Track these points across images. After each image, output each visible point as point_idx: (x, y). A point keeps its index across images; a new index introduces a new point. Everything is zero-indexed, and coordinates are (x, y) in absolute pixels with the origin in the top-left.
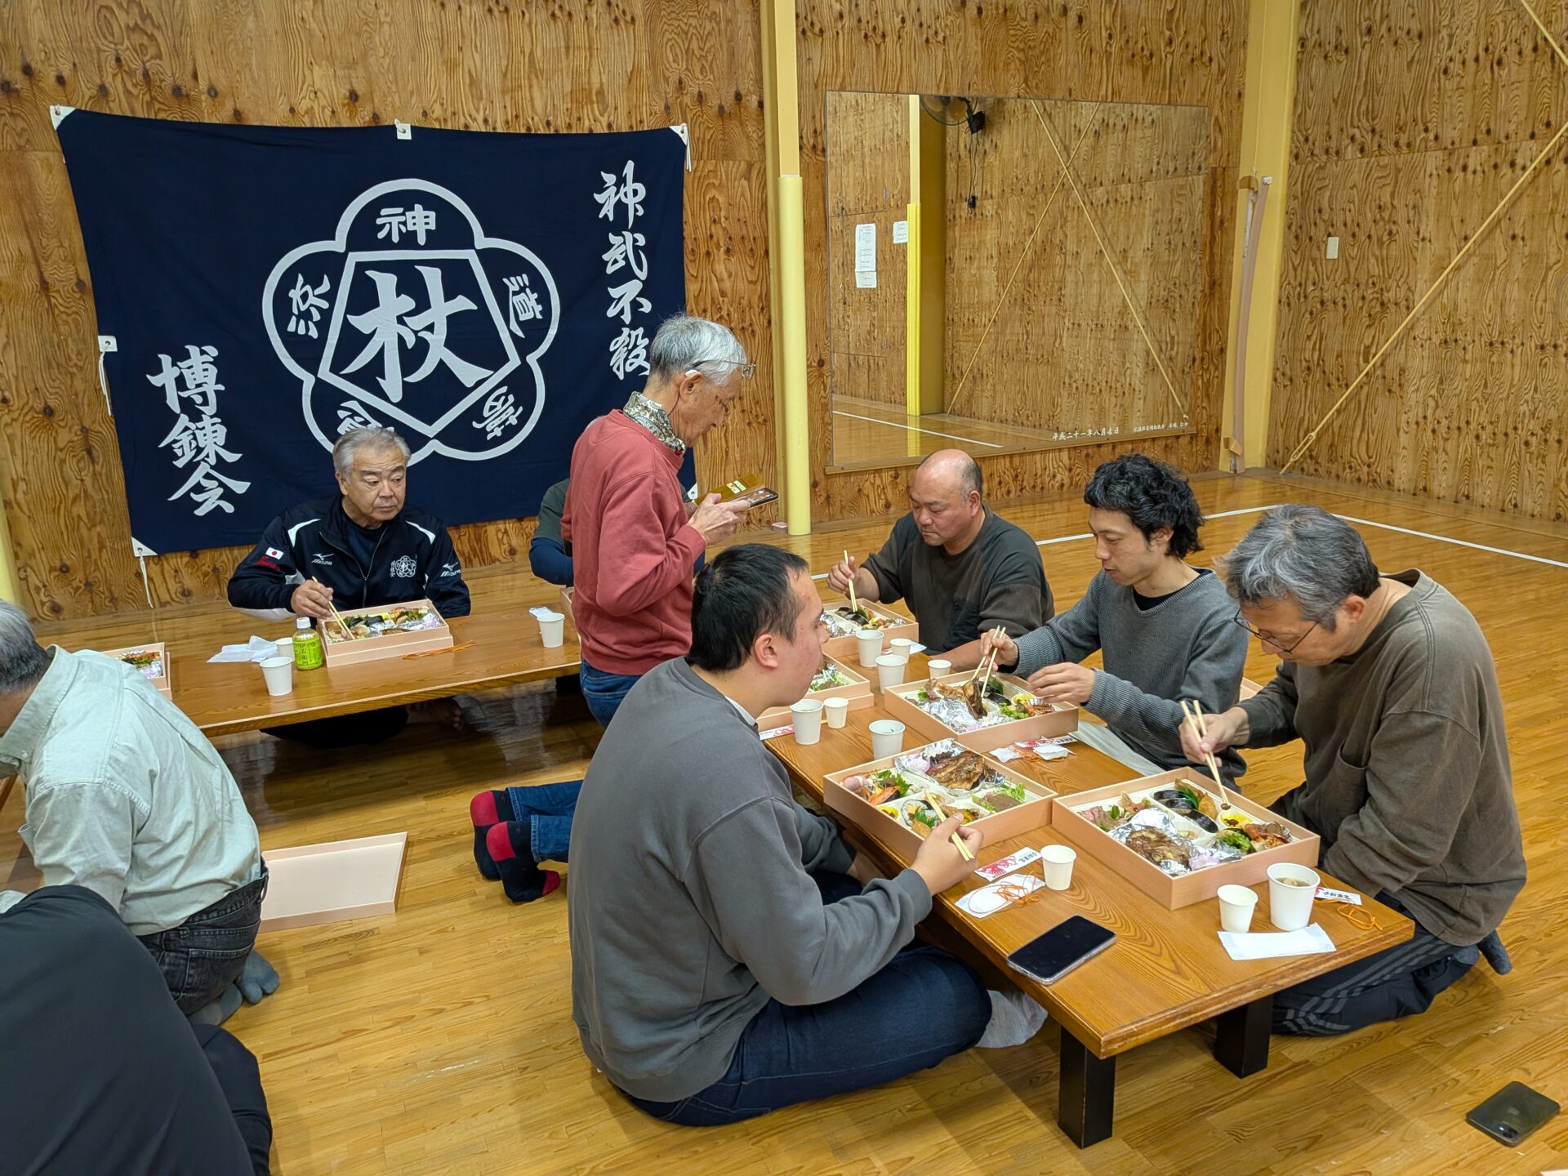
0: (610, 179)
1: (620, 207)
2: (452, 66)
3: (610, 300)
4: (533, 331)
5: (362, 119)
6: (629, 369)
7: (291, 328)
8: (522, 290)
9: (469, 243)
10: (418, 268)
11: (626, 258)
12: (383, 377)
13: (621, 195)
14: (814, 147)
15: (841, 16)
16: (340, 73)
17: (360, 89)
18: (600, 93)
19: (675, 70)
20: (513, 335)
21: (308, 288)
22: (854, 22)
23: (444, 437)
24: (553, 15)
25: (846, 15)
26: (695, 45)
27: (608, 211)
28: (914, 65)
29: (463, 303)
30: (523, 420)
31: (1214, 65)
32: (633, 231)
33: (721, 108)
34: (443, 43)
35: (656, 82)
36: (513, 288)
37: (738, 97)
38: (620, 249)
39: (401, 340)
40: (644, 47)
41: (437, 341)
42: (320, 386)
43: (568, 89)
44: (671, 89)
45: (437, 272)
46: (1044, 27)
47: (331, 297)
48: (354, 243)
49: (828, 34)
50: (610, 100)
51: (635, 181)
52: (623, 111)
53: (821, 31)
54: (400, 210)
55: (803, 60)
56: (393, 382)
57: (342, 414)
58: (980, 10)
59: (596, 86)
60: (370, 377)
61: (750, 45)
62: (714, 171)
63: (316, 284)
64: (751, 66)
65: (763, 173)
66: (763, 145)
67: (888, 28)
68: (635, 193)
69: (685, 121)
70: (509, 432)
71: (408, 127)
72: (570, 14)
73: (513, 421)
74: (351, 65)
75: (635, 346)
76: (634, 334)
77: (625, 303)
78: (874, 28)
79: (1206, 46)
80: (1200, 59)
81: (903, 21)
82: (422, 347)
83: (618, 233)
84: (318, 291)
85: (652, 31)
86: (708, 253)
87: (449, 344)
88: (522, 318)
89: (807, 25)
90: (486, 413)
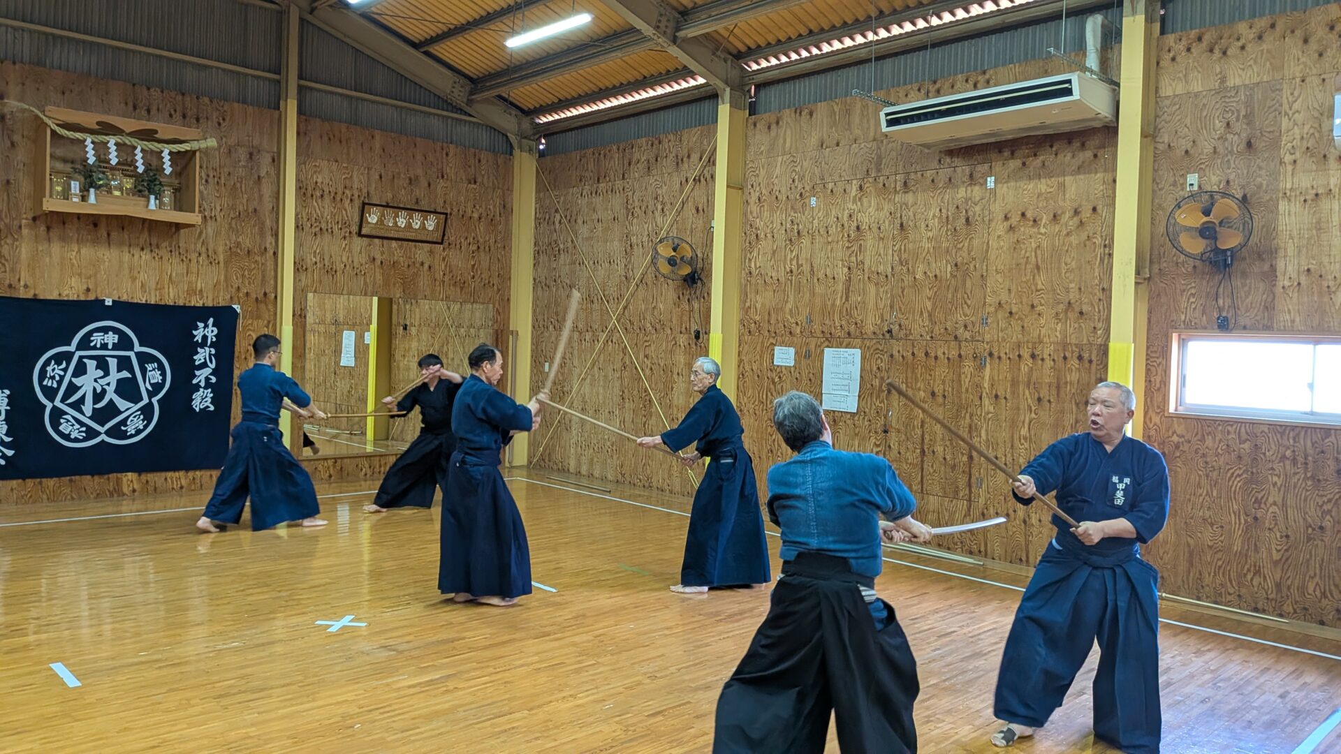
0: (201, 325)
1: (205, 337)
2: (134, 279)
3: (195, 376)
4: (157, 387)
5: (92, 297)
6: (202, 407)
7: (45, 383)
8: (154, 369)
9: (131, 348)
10: (108, 358)
11: (205, 359)
12: (84, 405)
13: (206, 332)
14: (300, 315)
15: (316, 263)
16: (83, 280)
17: (90, 287)
18: (201, 291)
19: (236, 282)
20: (147, 389)
21: (56, 366)
22: (322, 266)
23: (108, 433)
24: (182, 260)
25: (318, 264)
26: (246, 273)
27: (199, 338)
28: (350, 284)
29: (125, 374)
30: (146, 427)
31: (495, 287)
32: (210, 347)
33: (257, 299)
34: (131, 269)
35: (227, 286)
36: (149, 369)
37: (265, 294)
38: (202, 355)
39: (95, 389)
40: (223, 273)
41: (110, 390)
42: (54, 409)
43: (186, 289)
44: (234, 290)
45: (116, 360)
46: (413, 270)
47: (65, 370)
48: (78, 348)
49: (309, 270)
50: (205, 295)
51: (213, 326)
52: (210, 298)
53: (306, 269)
54: (102, 334)
55: (296, 280)
56: (88, 408)
57: (62, 421)
58: (382, 263)
59: (199, 288)
60: (78, 406)
61: (273, 273)
62: (252, 324)
63: (59, 363)
64: (272, 282)
65: (275, 325)
66: (276, 314)
67: (338, 269)
68: (212, 331)
69: (239, 304)
70: (138, 432)
71: (111, 300)
72: (190, 260)
73: (141, 427)
74: (89, 278)
75: (206, 397)
76: (206, 391)
77: (202, 378)
78: (331, 269)
79: (491, 279)
80: (489, 284)
81: (345, 266)
82: (104, 392)
83: (202, 347)
84: (61, 367)
85: (227, 267)
86: (246, 358)
87: (116, 392)
88: (152, 381)
89: (300, 267)
90: (128, 423)
